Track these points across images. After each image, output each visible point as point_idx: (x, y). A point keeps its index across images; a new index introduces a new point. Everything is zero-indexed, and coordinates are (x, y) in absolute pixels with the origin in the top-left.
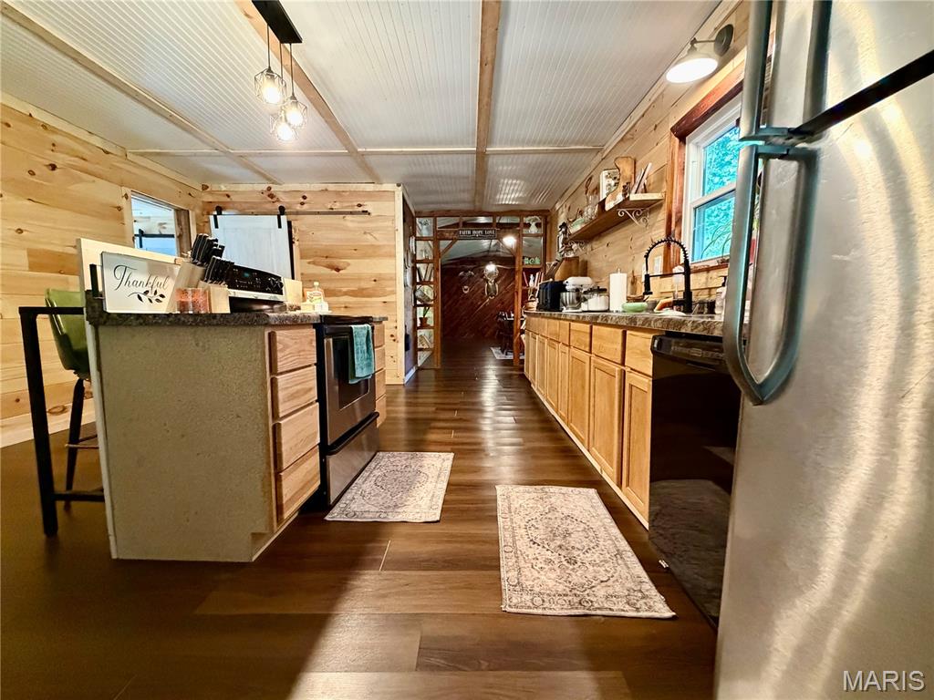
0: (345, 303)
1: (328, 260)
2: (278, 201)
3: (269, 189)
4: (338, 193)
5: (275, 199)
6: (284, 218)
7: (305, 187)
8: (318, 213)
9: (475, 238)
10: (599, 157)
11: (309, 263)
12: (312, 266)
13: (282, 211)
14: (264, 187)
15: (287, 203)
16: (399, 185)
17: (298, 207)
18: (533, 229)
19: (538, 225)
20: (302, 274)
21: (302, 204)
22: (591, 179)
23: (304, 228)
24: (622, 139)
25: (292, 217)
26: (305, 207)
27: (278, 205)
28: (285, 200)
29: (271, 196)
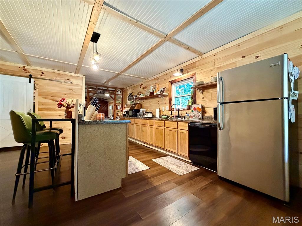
0: (59, 114)
1: (52, 97)
2: (29, 72)
3: (24, 67)
4: (59, 74)
5: (27, 71)
6: (32, 80)
7: (43, 69)
8: (50, 80)
9: (102, 94)
10: (146, 80)
11: (43, 98)
12: (45, 99)
13: (31, 77)
14: (22, 66)
15: (33, 74)
16: (84, 76)
17: (39, 76)
18: (119, 93)
19: (120, 92)
20: (39, 102)
21: (41, 75)
22: (142, 84)
23: (41, 84)
24: (154, 79)
25: (36, 80)
26: (42, 77)
27: (29, 74)
28: (32, 73)
29: (25, 70)
